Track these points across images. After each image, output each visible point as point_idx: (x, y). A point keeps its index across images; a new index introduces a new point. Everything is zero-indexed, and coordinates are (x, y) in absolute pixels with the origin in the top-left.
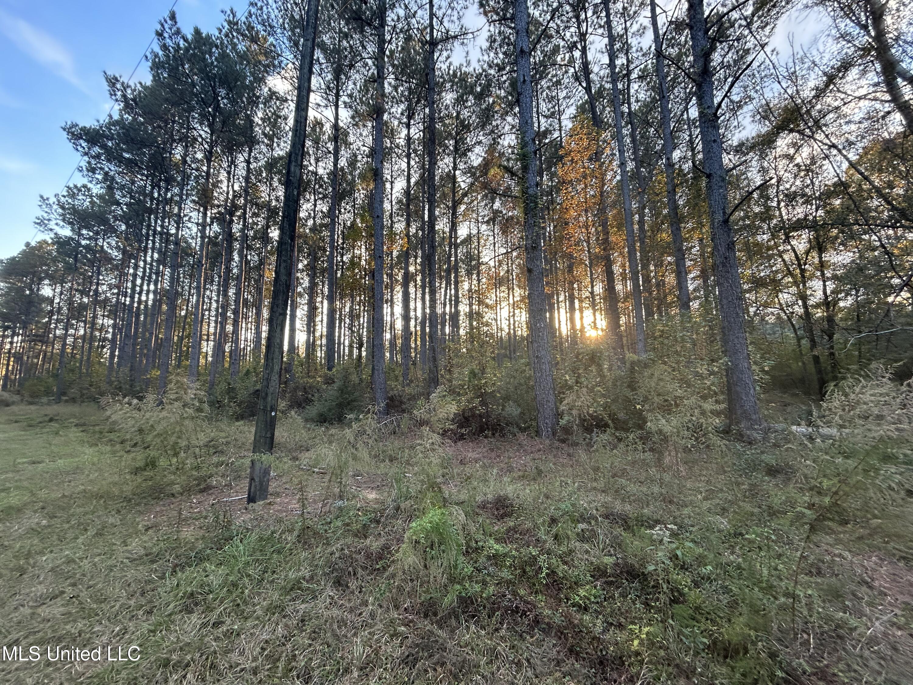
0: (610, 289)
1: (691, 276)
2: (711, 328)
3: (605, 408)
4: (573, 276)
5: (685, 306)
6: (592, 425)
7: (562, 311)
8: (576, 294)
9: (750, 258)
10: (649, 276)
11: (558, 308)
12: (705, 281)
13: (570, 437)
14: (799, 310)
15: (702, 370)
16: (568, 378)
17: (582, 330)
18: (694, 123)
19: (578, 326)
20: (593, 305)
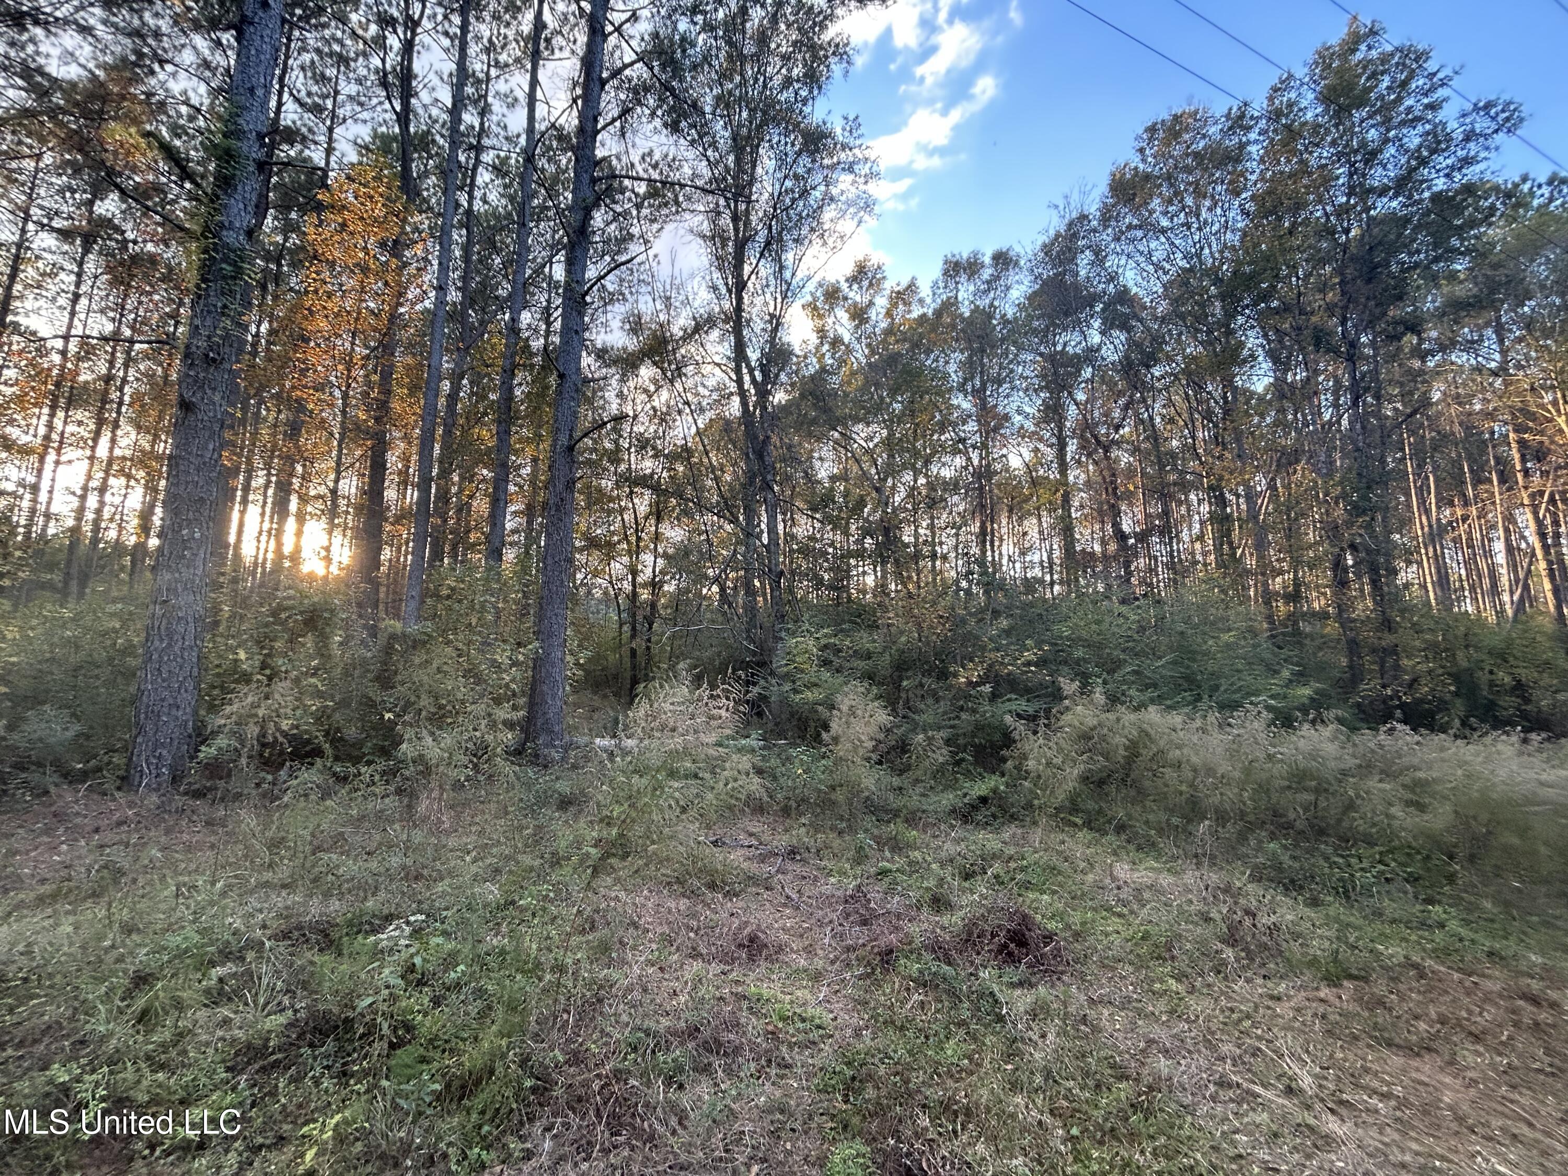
0: (374, 491)
1: (513, 508)
2: (525, 596)
3: (318, 720)
4: (297, 447)
5: (496, 554)
6: (282, 753)
7: (253, 511)
8: (296, 482)
9: (588, 507)
10: (448, 491)
11: (245, 501)
12: (530, 523)
13: (221, 784)
14: (627, 586)
15: (502, 658)
16: (242, 655)
17: (295, 557)
18: (557, 288)
19: (287, 549)
20: (332, 512)
